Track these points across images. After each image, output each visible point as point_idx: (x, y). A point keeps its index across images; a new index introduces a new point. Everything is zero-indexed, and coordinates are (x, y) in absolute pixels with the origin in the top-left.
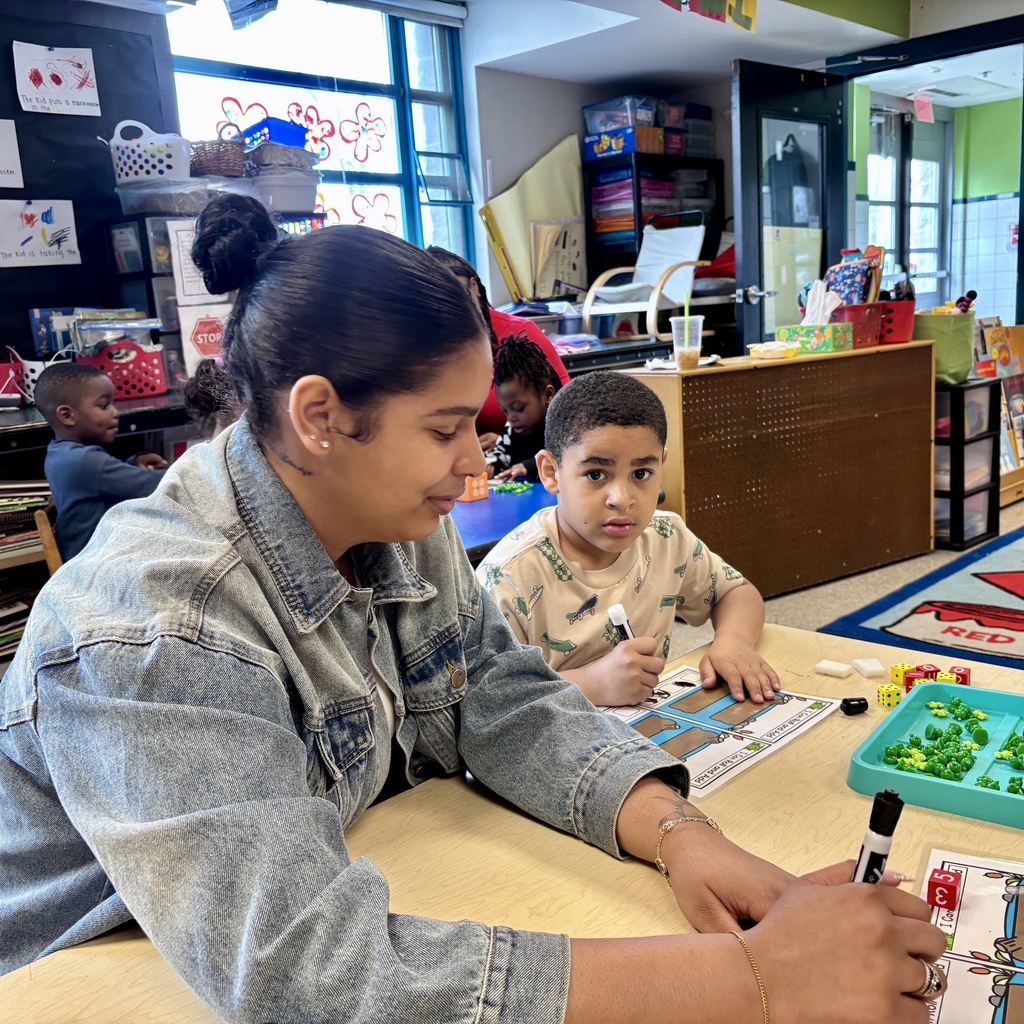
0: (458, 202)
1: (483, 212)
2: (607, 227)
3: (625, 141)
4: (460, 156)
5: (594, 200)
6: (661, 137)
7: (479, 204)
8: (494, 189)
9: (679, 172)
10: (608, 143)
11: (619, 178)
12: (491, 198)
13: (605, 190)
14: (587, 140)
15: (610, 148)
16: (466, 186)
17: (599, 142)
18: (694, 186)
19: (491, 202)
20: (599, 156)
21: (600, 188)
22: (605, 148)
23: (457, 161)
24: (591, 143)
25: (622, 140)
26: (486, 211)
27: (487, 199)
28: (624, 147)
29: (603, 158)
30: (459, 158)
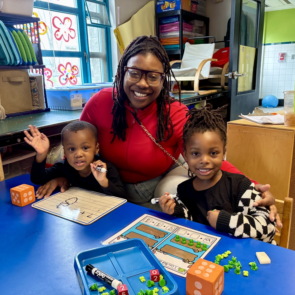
0: (104, 25)
1: (115, 31)
2: (166, 43)
3: (176, 4)
4: (105, 3)
5: (160, 31)
6: (190, 4)
7: (113, 28)
8: (120, 21)
9: (195, 21)
10: (168, 5)
11: (172, 21)
12: (119, 25)
13: (165, 26)
14: (158, 3)
15: (169, 8)
16: (108, 18)
17: (164, 5)
18: (198, 28)
19: (119, 27)
20: (164, 11)
21: (163, 26)
22: (167, 7)
23: (103, 6)
24: (160, 5)
25: (174, 4)
26: (117, 31)
27: (118, 26)
28: (176, 7)
29: (165, 12)
30: (104, 5)
